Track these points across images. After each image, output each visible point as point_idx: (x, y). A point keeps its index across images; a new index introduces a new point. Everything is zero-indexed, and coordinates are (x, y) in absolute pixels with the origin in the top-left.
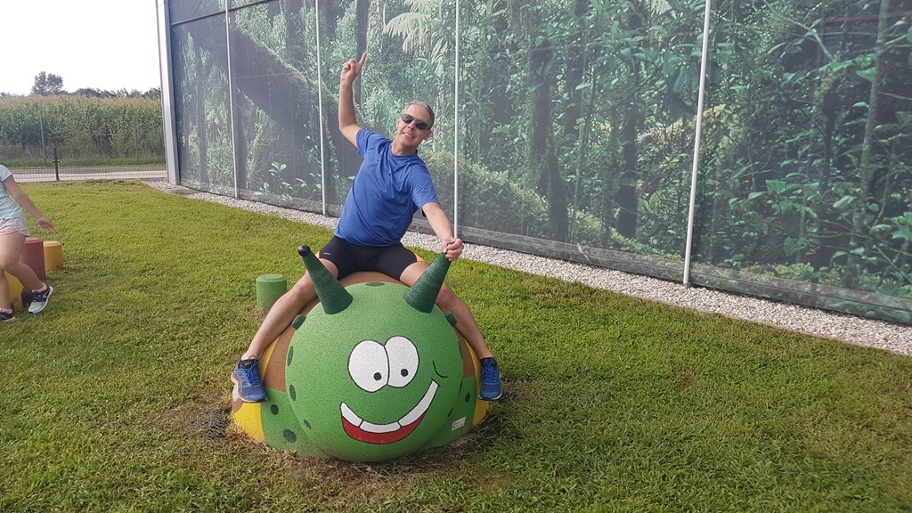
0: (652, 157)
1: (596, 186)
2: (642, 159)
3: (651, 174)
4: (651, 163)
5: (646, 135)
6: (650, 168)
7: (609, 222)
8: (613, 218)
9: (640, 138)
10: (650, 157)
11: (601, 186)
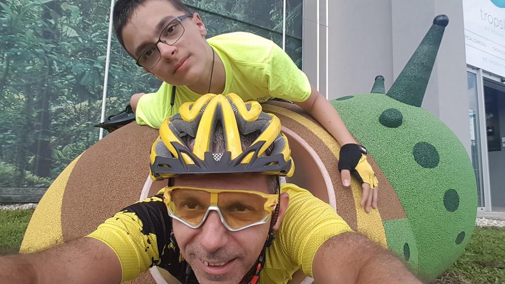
0: (64, 122)
1: (9, 139)
2: (55, 122)
3: (64, 133)
4: (63, 125)
5: (58, 107)
6: (63, 129)
7: (23, 166)
8: (27, 164)
9: (53, 109)
10: (62, 122)
11: (14, 139)
